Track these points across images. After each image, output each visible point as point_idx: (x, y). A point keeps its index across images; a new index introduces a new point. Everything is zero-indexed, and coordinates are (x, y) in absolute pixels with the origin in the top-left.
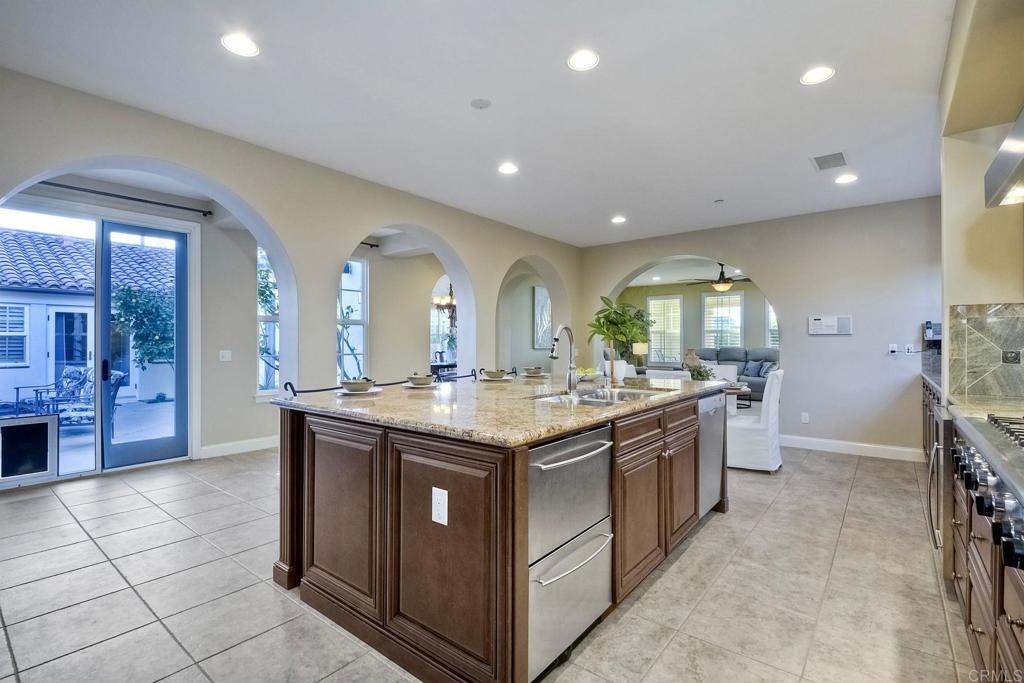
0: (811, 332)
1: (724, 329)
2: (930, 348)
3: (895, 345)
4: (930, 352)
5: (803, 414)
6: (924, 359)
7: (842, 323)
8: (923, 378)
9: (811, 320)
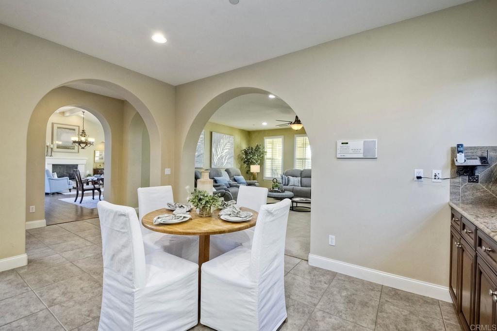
0: (339, 156)
1: (306, 157)
2: (460, 175)
3: (422, 170)
4: (459, 180)
5: (330, 236)
6: (453, 186)
7: (368, 147)
8: (452, 209)
9: (339, 144)
